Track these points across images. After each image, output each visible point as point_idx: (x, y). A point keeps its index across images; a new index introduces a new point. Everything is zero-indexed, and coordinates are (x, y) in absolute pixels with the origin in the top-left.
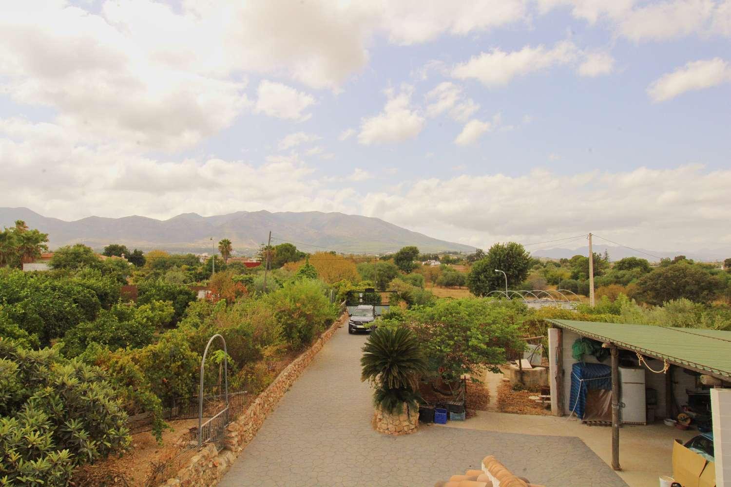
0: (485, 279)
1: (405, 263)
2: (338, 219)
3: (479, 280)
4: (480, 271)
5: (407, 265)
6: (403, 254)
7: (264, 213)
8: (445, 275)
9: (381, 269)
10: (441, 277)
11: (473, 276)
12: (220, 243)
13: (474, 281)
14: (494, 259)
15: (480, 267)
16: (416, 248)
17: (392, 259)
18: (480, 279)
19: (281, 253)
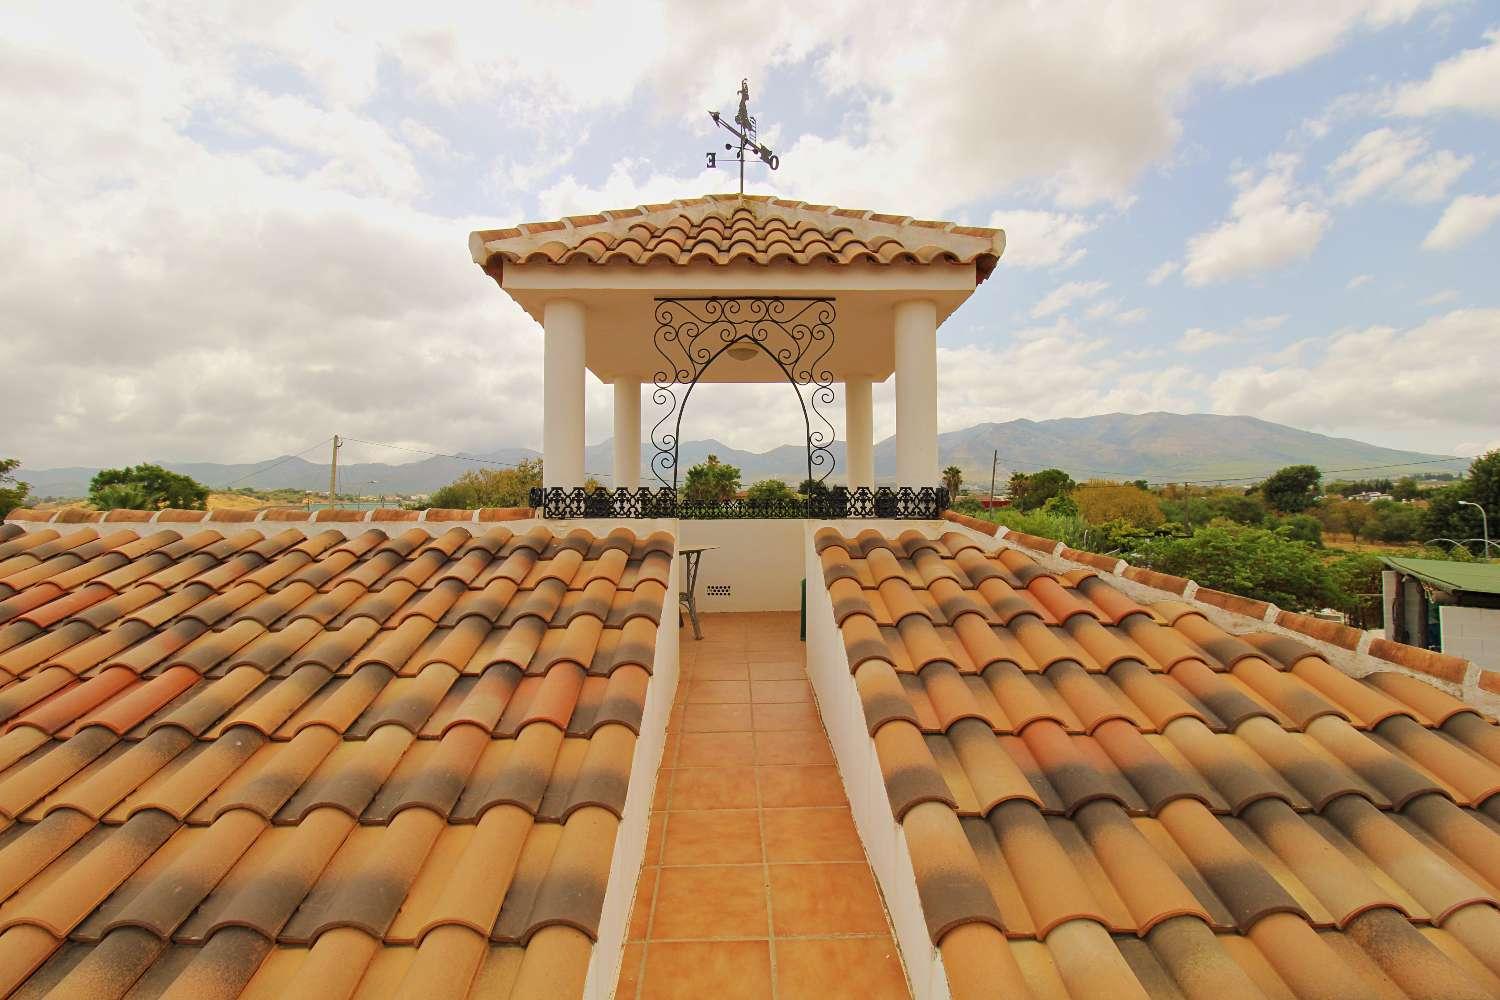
0: (1461, 523)
1: (1289, 497)
2: (1162, 424)
3: (1448, 525)
4: (1450, 507)
5: (1291, 501)
6: (1285, 481)
7: (1022, 422)
8: (1384, 519)
9: (1226, 507)
10: (1371, 522)
11: (1433, 517)
12: (945, 472)
13: (1434, 527)
14: (1484, 482)
15: (1451, 499)
16: (1313, 468)
17: (1261, 492)
18: (1451, 522)
19: (1043, 484)
